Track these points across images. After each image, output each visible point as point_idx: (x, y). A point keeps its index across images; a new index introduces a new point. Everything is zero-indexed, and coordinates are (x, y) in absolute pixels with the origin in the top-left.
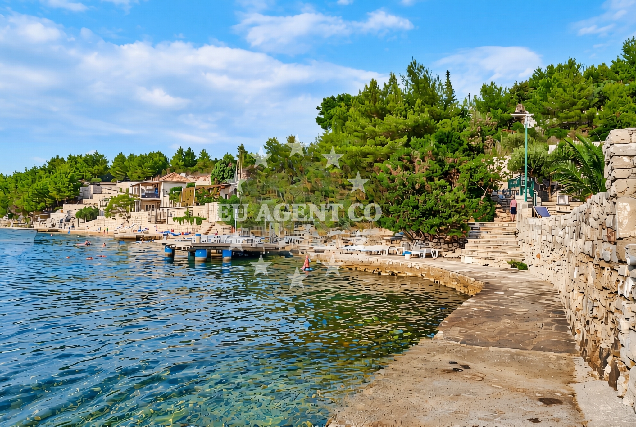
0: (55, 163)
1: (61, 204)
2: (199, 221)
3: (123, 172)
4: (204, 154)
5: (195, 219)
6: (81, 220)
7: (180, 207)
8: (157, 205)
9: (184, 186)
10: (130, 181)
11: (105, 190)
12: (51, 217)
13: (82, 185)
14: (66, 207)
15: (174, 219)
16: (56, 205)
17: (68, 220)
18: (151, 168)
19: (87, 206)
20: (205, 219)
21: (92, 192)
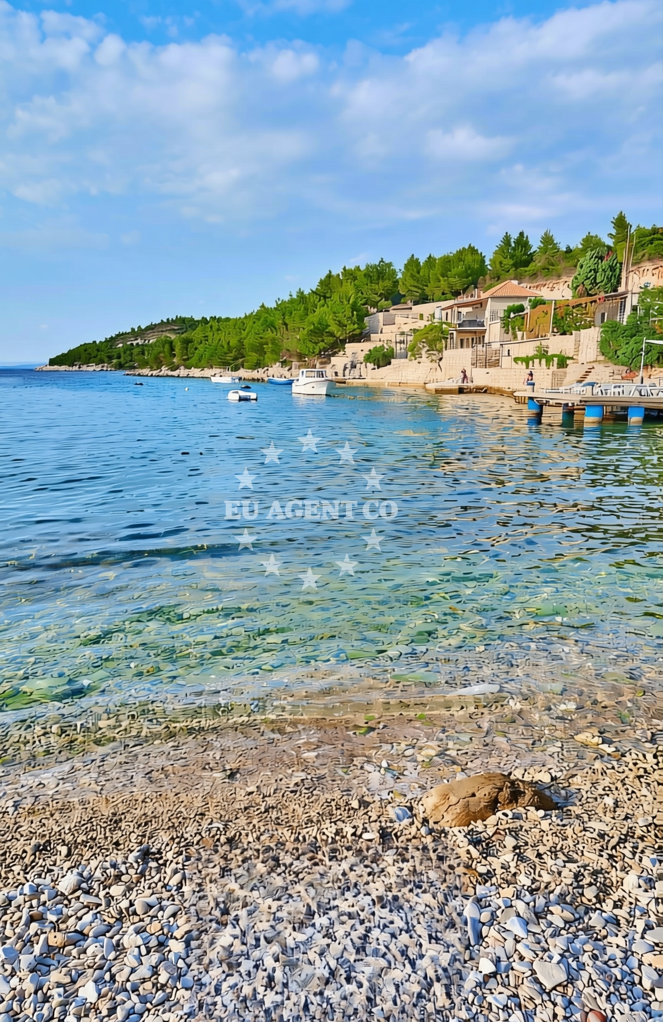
0: (328, 282)
1: (343, 342)
2: (563, 363)
3: (419, 288)
4: (548, 240)
5: (556, 359)
6: (370, 366)
7: (525, 340)
8: (479, 337)
9: (526, 304)
10: (433, 301)
11: (399, 320)
12: (332, 363)
13: (367, 314)
14: (350, 347)
15: (516, 360)
16: (337, 346)
17: (353, 366)
18: (460, 276)
19: (379, 344)
20: (572, 358)
21: (381, 324)
